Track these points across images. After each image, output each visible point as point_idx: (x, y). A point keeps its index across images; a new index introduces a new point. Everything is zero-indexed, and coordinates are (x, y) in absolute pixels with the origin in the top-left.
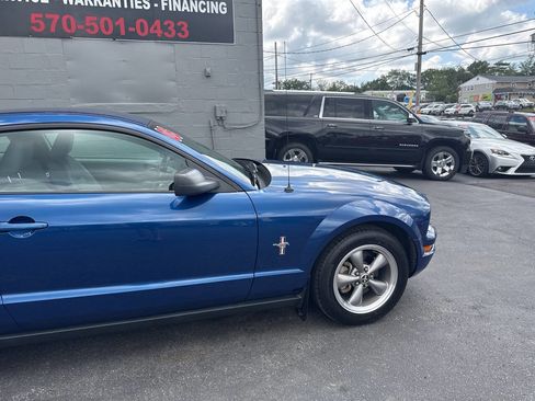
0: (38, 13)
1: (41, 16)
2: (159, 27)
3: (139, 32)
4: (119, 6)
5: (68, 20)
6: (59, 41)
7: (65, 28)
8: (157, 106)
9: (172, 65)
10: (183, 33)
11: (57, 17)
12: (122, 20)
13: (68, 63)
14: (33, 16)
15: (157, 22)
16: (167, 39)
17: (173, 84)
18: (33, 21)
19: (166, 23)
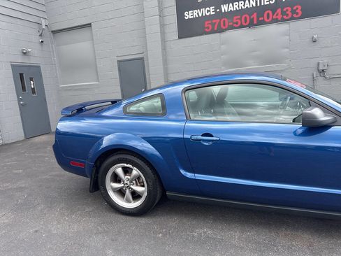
0: (208, 20)
1: (210, 22)
2: (280, 14)
3: (266, 19)
4: (254, 6)
5: (224, 21)
6: (218, 34)
7: (222, 26)
8: (274, 67)
9: (288, 37)
10: (297, 14)
11: (219, 20)
12: (255, 14)
13: (222, 46)
14: (207, 22)
15: (279, 11)
16: (286, 20)
17: (287, 50)
18: (206, 26)
19: (285, 10)
